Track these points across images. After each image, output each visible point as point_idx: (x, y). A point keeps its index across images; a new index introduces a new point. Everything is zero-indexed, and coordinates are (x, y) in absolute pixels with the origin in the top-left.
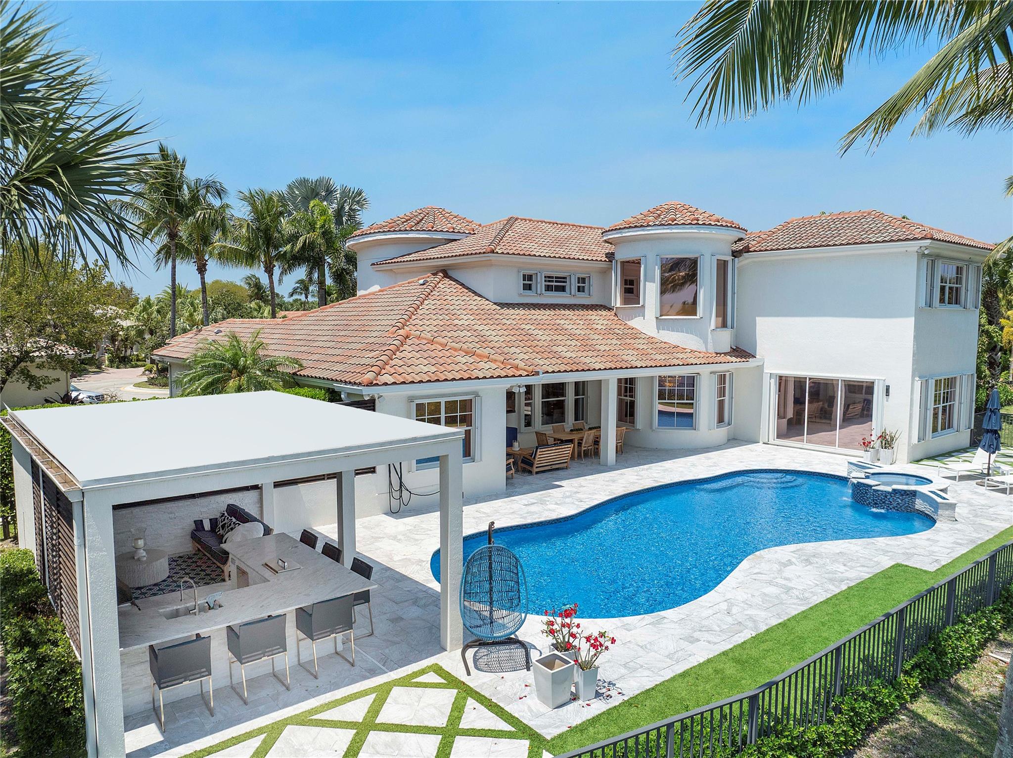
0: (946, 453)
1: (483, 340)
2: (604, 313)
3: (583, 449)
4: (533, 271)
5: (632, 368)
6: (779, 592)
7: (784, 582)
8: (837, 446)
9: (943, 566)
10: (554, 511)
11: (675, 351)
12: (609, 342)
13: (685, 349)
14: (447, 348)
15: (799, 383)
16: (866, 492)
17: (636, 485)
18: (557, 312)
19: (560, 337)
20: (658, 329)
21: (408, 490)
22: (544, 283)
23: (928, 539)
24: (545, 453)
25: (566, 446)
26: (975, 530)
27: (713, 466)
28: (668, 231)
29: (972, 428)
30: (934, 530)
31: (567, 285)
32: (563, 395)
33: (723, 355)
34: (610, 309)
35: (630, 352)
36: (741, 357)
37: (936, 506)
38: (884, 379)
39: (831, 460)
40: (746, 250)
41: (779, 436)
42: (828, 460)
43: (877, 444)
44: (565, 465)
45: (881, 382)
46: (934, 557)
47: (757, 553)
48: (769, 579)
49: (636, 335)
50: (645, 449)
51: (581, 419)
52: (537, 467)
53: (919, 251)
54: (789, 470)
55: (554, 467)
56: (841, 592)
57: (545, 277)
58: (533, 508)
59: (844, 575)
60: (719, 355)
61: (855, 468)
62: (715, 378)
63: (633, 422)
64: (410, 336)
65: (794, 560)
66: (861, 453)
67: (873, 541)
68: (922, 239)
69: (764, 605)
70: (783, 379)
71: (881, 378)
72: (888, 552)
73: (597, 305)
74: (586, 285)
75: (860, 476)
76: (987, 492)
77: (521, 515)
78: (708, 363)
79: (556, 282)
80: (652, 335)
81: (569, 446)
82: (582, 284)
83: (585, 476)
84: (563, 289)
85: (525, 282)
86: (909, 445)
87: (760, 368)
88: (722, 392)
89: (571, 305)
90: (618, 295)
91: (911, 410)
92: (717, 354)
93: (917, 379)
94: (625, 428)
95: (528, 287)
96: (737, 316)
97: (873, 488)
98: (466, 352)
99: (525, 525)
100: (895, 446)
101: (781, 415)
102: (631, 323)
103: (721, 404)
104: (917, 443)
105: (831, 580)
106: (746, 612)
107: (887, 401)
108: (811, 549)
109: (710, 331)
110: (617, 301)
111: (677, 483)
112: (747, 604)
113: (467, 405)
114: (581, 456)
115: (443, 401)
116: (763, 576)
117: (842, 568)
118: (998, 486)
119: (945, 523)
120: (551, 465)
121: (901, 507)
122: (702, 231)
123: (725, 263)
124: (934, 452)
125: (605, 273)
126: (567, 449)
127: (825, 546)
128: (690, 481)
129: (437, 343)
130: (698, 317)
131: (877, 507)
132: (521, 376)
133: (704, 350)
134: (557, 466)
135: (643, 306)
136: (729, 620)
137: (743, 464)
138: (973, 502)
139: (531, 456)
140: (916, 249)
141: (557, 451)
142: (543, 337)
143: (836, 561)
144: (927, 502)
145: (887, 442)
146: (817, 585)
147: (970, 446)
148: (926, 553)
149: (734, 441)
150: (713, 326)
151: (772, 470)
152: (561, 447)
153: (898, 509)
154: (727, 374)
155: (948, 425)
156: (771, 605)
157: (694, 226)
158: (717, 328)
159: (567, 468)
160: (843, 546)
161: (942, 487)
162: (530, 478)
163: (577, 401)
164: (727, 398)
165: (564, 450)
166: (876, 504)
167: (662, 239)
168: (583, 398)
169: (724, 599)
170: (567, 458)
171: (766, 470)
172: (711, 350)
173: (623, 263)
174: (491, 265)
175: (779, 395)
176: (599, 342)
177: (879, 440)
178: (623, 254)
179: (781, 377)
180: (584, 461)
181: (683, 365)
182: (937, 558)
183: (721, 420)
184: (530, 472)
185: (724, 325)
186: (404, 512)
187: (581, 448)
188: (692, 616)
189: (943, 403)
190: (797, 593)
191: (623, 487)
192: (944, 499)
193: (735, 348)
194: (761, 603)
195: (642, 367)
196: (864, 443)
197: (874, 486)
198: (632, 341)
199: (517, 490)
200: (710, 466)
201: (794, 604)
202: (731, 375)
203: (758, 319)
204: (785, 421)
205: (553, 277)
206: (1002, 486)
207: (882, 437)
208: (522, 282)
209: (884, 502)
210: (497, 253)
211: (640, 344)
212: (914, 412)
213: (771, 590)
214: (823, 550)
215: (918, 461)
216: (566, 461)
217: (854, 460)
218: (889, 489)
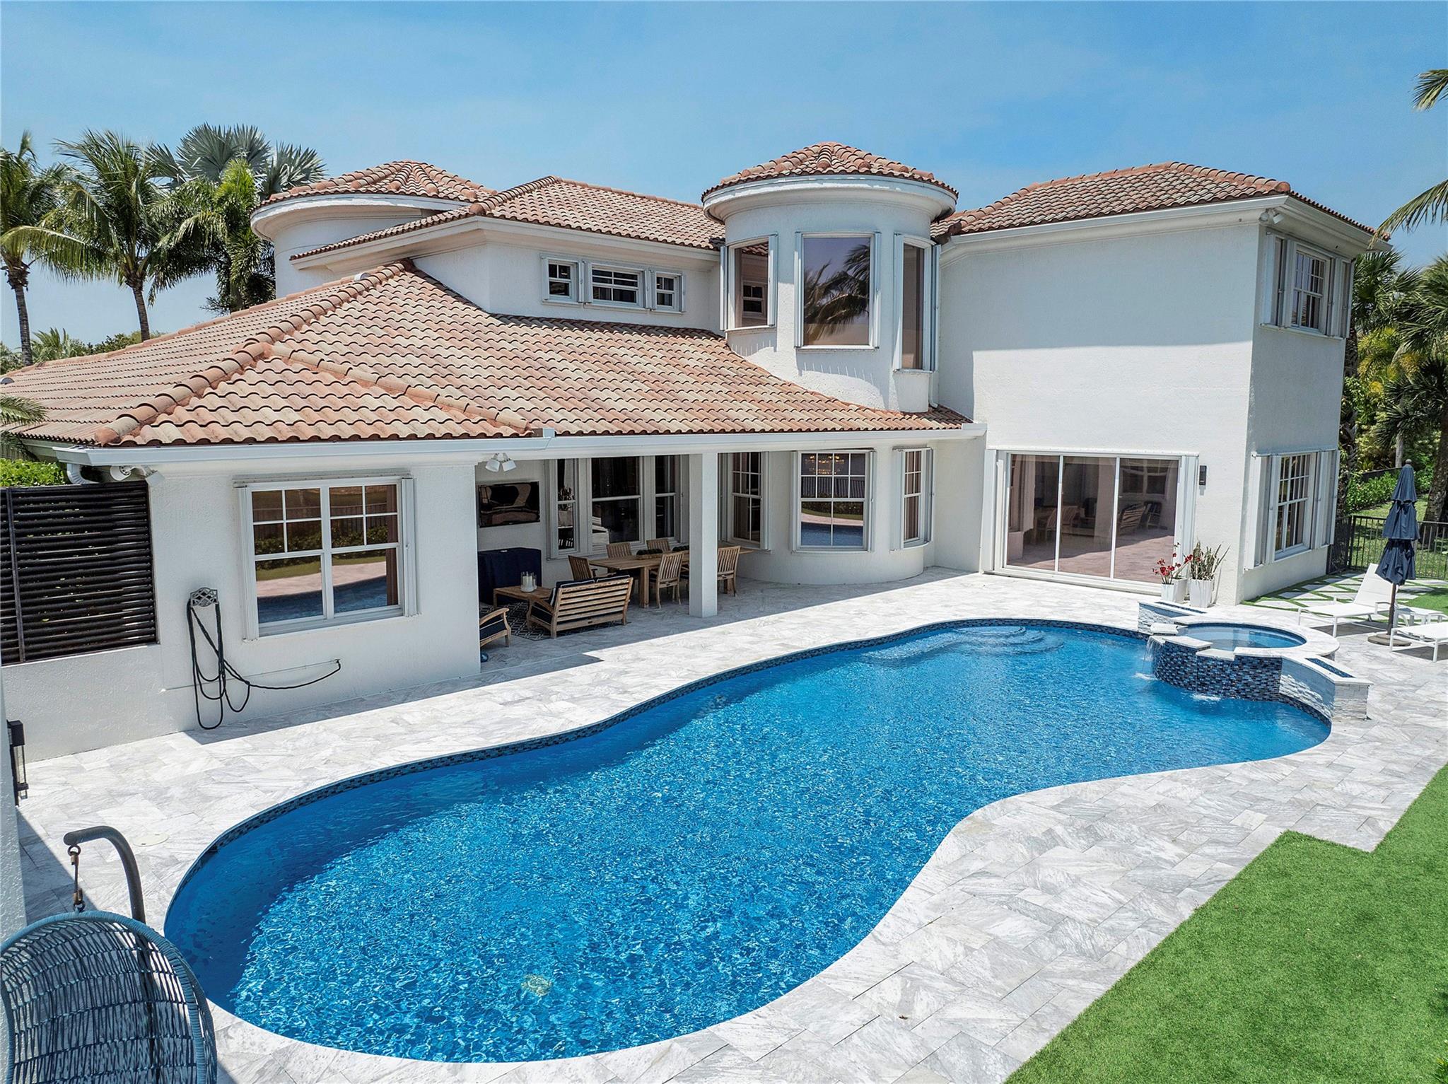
0: (1294, 586)
1: (445, 373)
2: (706, 342)
3: (659, 586)
4: (570, 258)
5: (743, 431)
6: (1032, 933)
7: (1040, 899)
8: (1112, 575)
9: (1388, 836)
10: (557, 715)
11: (829, 406)
12: (707, 387)
13: (848, 405)
14: (348, 379)
15: (1046, 466)
16: (1183, 663)
17: (745, 654)
18: (617, 335)
19: (610, 376)
20: (800, 368)
21: (241, 679)
22: (591, 284)
23: (1330, 765)
24: (574, 595)
25: (619, 582)
26: (1412, 739)
27: (894, 615)
28: (817, 185)
29: (1332, 543)
30: (1333, 742)
31: (638, 290)
32: (635, 491)
33: (915, 416)
34: (717, 337)
35: (745, 405)
36: (947, 421)
37: (1328, 690)
38: (1196, 453)
39: (1104, 601)
40: (956, 231)
41: (1011, 560)
42: (1099, 600)
43: (1185, 570)
44: (619, 617)
45: (1192, 460)
46: (1360, 812)
47: (978, 813)
48: (1007, 891)
49: (760, 378)
50: (778, 586)
51: (669, 534)
52: (559, 623)
53: (1264, 218)
54: (1031, 621)
55: (595, 621)
56: (1182, 926)
57: (594, 272)
58: (518, 711)
59: (1178, 870)
60: (908, 416)
61: (1153, 614)
62: (901, 458)
63: (757, 538)
64: (269, 354)
65: (1059, 830)
66: (1158, 587)
67: (1222, 774)
68: (1271, 193)
69: (999, 983)
70: (1018, 459)
71: (1190, 453)
72: (1258, 800)
73: (695, 330)
74: (675, 293)
75: (1168, 631)
76: (1394, 656)
77: (484, 727)
78: (889, 429)
79: (616, 282)
80: (789, 380)
81: (625, 581)
82: (667, 289)
83: (654, 637)
84: (629, 297)
85: (553, 279)
86: (1239, 571)
87: (980, 441)
88: (913, 484)
89: (644, 327)
90: (731, 309)
91: (1244, 508)
92: (905, 414)
93: (1255, 453)
94: (739, 547)
95: (559, 290)
96: (940, 351)
97: (1198, 653)
98: (386, 389)
99: (483, 751)
100: (1215, 573)
101: (1014, 526)
102: (753, 359)
103: (912, 505)
104: (1252, 567)
105: (1153, 888)
106: (954, 1012)
107: (1202, 494)
108: (1095, 797)
109: (891, 373)
110: (729, 320)
111: (825, 648)
112: (953, 981)
113: (384, 498)
114: (656, 599)
115: (324, 487)
116: (993, 880)
117: (1171, 851)
118: (1409, 644)
119: (1347, 724)
120: (589, 618)
121: (1252, 690)
122: (877, 187)
123: (920, 251)
124: (1275, 584)
125: (709, 270)
126: (620, 587)
127: (1123, 789)
128: (850, 643)
129: (327, 370)
130: (871, 347)
131: (1204, 692)
132: (499, 435)
133: (882, 407)
134: (602, 620)
135: (774, 327)
136: (904, 1044)
137: (948, 609)
138: (1380, 676)
139: (549, 602)
140: (1257, 215)
141: (600, 591)
142: (575, 373)
143: (1151, 830)
144: (1305, 681)
145: (1202, 566)
146: (1121, 907)
147: (1327, 573)
148: (1339, 801)
149: (936, 568)
150: (897, 363)
151: (1000, 620)
152: (607, 584)
153: (1245, 693)
154: (923, 451)
155: (1295, 538)
156: (1015, 982)
157: (862, 177)
158: (903, 368)
159: (621, 623)
160: (1161, 788)
161: (1328, 651)
162: (543, 644)
163: (660, 501)
164: (922, 495)
165: (613, 588)
166: (1203, 684)
167: (805, 202)
168: (672, 497)
169: (893, 965)
170: (622, 603)
171: (990, 620)
172: (895, 407)
173: (740, 252)
174: (484, 243)
175: (1011, 490)
176: (687, 387)
177: (1189, 563)
178: (740, 233)
179: (1014, 456)
180: (660, 609)
181: (842, 430)
182: (1368, 813)
183: (912, 532)
184: (547, 633)
185: (918, 365)
186: (231, 725)
187: (656, 586)
188: (805, 1037)
189: (1291, 499)
190: (1077, 935)
191: (718, 659)
192: (1344, 675)
193: (936, 406)
194: (988, 974)
195: (763, 431)
196: (1163, 570)
197: (1200, 649)
198: (752, 388)
199: (506, 669)
200: (891, 615)
201: (1073, 974)
202: (930, 453)
203: (976, 354)
204: (1020, 535)
205: (609, 274)
206: (1416, 644)
207: (1194, 557)
208: (548, 279)
209: (1218, 682)
210: (492, 215)
211: (766, 394)
212: (1248, 514)
213: (1012, 927)
214: (1121, 801)
215: (1253, 600)
216: (621, 609)
217: (1151, 601)
218: (1229, 655)
